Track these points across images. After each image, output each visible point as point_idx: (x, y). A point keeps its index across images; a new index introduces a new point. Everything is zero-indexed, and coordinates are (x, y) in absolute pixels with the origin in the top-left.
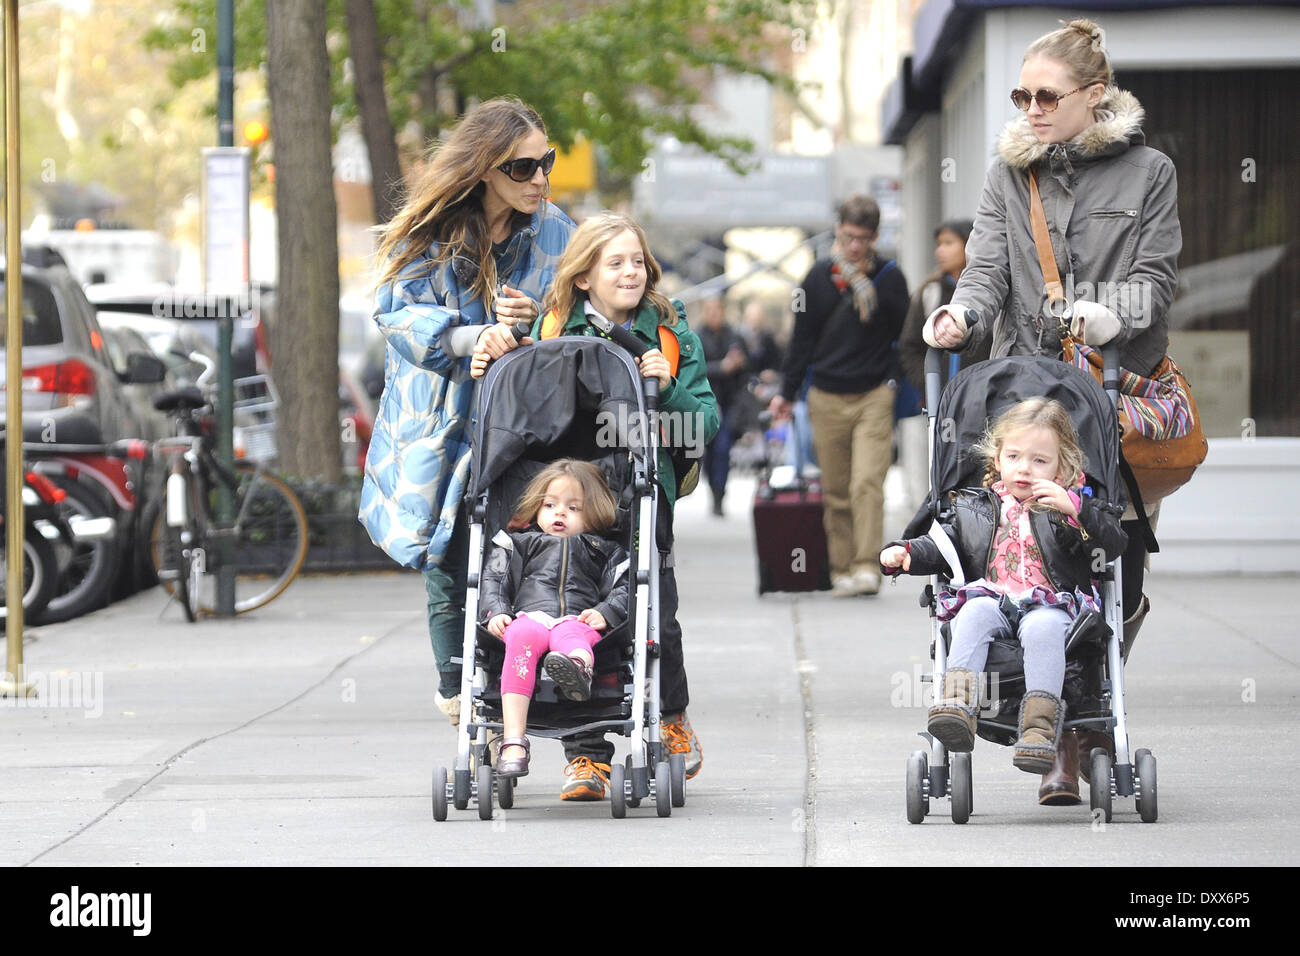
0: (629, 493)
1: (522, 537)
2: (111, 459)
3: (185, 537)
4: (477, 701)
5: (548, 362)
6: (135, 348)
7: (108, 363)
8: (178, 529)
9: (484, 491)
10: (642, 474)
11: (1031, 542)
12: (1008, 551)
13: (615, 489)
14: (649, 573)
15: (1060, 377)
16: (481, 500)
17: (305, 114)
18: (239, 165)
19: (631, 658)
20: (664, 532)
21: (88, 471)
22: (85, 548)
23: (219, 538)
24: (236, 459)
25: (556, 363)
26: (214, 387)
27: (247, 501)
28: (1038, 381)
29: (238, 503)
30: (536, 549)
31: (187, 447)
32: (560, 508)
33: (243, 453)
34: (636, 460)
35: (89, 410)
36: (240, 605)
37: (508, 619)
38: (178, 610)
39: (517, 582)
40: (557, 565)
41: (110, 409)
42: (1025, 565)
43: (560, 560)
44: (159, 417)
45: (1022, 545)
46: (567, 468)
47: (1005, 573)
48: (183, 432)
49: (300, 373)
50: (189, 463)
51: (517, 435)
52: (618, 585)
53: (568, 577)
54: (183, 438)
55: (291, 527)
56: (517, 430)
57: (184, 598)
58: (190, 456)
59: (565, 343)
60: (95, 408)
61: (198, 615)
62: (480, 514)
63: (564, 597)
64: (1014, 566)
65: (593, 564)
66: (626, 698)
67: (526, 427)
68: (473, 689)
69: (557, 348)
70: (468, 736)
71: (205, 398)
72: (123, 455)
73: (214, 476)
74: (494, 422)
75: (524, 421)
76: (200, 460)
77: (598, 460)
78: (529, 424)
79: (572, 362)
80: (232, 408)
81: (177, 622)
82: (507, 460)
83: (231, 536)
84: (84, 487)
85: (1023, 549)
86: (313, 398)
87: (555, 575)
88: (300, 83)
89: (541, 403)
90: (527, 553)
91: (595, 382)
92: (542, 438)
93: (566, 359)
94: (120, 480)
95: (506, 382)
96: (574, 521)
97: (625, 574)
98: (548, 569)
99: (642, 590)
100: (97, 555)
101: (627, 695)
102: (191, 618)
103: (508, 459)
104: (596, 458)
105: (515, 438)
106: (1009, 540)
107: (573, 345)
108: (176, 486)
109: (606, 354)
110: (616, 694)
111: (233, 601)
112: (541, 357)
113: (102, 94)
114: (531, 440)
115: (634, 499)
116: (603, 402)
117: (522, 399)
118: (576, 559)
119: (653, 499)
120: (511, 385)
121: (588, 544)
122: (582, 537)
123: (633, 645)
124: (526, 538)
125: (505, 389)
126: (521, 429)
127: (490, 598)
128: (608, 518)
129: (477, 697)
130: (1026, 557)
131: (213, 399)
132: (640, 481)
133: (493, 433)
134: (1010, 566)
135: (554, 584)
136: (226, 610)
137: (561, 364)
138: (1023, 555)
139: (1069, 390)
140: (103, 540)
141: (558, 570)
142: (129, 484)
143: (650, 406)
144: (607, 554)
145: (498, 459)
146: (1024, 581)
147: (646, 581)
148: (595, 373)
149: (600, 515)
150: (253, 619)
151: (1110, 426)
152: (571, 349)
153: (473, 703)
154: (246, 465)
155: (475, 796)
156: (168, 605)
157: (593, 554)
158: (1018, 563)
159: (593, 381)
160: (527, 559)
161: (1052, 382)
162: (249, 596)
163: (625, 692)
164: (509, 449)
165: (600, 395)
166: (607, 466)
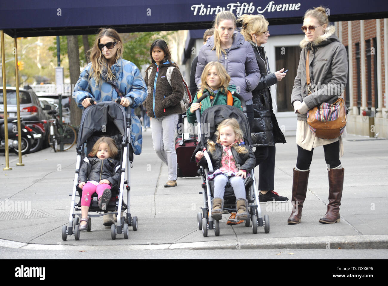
1: (91, 159)
2: (40, 124)
3: (54, 137)
5: (100, 108)
6: (46, 104)
7: (40, 106)
8: (53, 136)
9: (81, 145)
10: (124, 140)
11: (232, 157)
12: (226, 159)
13: (118, 144)
15: (232, 110)
16: (80, 148)
17: (75, 61)
18: (61, 70)
19: (119, 193)
20: (131, 156)
21: (37, 126)
22: (36, 139)
23: (60, 137)
24: (63, 123)
25: (102, 109)
26: (58, 110)
27: (65, 131)
28: (227, 111)
29: (63, 131)
30: (94, 163)
31: (54, 121)
32: (102, 151)
33: (64, 122)
34: (123, 137)
35: (37, 115)
36: (65, 149)
37: (84, 183)
38: (53, 150)
39: (89, 172)
40: (100, 168)
41: (41, 115)
42: (230, 163)
43: (101, 166)
44: (49, 116)
45: (229, 157)
46: (104, 140)
47: (224, 165)
48: (53, 118)
49: (76, 107)
50: (54, 124)
51: (91, 129)
52: (117, 172)
53: (103, 171)
54: (53, 119)
55: (74, 135)
56: (91, 128)
57: (54, 148)
58: (54, 122)
59: (105, 104)
60: (38, 114)
61: (57, 151)
62: (80, 152)
63: (101, 176)
64: (227, 163)
65: (110, 167)
66: (117, 206)
68: (75, 203)
69: (103, 104)
70: (72, 217)
71: (57, 112)
72: (43, 123)
73: (59, 126)
74: (84, 126)
75: (93, 125)
76: (56, 123)
77: (113, 136)
78: (95, 125)
79: (106, 109)
80: (62, 114)
81: (53, 152)
83: (62, 137)
84: (36, 129)
85: (230, 159)
86: (78, 112)
87: (99, 170)
88: (73, 55)
89: (98, 120)
90: (92, 163)
91: (113, 114)
93: (105, 107)
94: (42, 127)
95: (89, 114)
96: (106, 154)
97: (119, 169)
98: (97, 169)
99: (123, 174)
100: (39, 141)
101: (117, 205)
102: (55, 151)
103: (89, 136)
104: (112, 136)
105: (90, 130)
106: (226, 156)
107: (107, 104)
108: (52, 128)
109: (116, 106)
110: (114, 204)
111: (63, 148)
112: (99, 107)
113: (45, 60)
114: (95, 130)
115: (122, 147)
116: (115, 120)
117: (93, 119)
118: (105, 166)
119: (127, 147)
121: (109, 161)
122: (108, 160)
123: (119, 190)
124: (92, 160)
125: (89, 116)
126: (92, 128)
127: (81, 177)
128: (115, 153)
130: (230, 161)
131: (58, 112)
132: (124, 143)
133: (84, 129)
134: (226, 163)
135: (99, 173)
136: (62, 150)
137: (104, 109)
138: (229, 160)
139: (235, 114)
140: (39, 138)
141: (100, 169)
142: (44, 128)
144: (114, 164)
145: (85, 136)
146: (230, 167)
147: (124, 171)
148: (113, 112)
149: (113, 152)
150: (67, 151)
151: (247, 123)
152: (106, 105)
153: (74, 207)
154: (64, 124)
155: (74, 234)
156: (51, 150)
157: (110, 164)
158: (228, 162)
159: (112, 114)
160: (93, 165)
161: (231, 112)
162: (66, 148)
164: (89, 133)
165: (114, 118)
166: (116, 138)
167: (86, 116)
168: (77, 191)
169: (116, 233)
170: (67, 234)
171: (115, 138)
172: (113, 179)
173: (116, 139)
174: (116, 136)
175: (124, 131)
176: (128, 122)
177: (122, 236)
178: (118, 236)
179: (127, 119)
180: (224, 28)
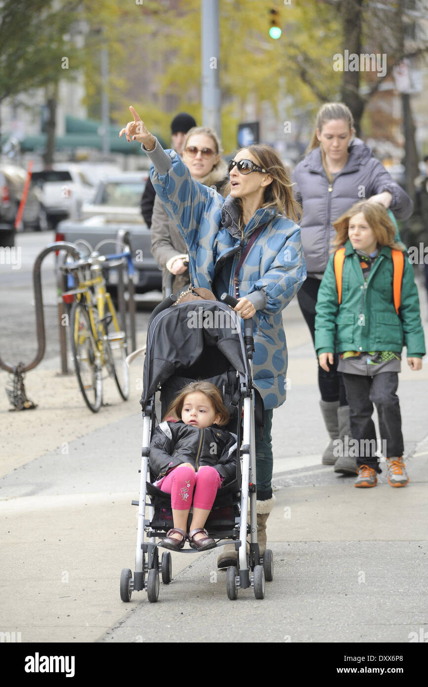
0: (236, 396)
4: (147, 528)
5: (186, 317)
9: (151, 397)
10: (244, 384)
14: (249, 446)
16: (149, 402)
19: (239, 499)
30: (183, 434)
32: (193, 411)
34: (241, 376)
40: (196, 446)
43: (198, 442)
51: (170, 362)
53: (202, 454)
56: (170, 360)
62: (149, 411)
66: (237, 526)
67: (175, 358)
68: (145, 521)
70: (142, 551)
74: (156, 355)
75: (174, 354)
77: (216, 377)
78: (177, 356)
82: (165, 377)
89: (183, 343)
90: (178, 436)
91: (214, 329)
92: (185, 363)
98: (190, 448)
99: (245, 457)
101: (237, 524)
105: (169, 364)
110: (230, 523)
112: (183, 313)
114: (178, 365)
115: (239, 400)
116: (219, 341)
117: (172, 340)
119: (251, 399)
120: (165, 333)
123: (241, 492)
124: (176, 427)
125: (162, 335)
126: (172, 358)
129: (147, 526)
132: (243, 389)
133: (155, 362)
141: (196, 448)
143: (248, 343)
144: (225, 441)
145: (159, 377)
153: (145, 530)
155: (147, 587)
157: (218, 440)
163: (236, 522)
164: (165, 371)
165: (217, 337)
166: (223, 380)
167: (156, 335)
168: (147, 494)
169: (238, 586)
170: (132, 588)
171: (221, 381)
172: (226, 470)
173: (224, 383)
174: (224, 376)
175: (242, 365)
176: (248, 347)
177: (251, 591)
178: (241, 591)
179: (245, 338)
180: (331, 137)
